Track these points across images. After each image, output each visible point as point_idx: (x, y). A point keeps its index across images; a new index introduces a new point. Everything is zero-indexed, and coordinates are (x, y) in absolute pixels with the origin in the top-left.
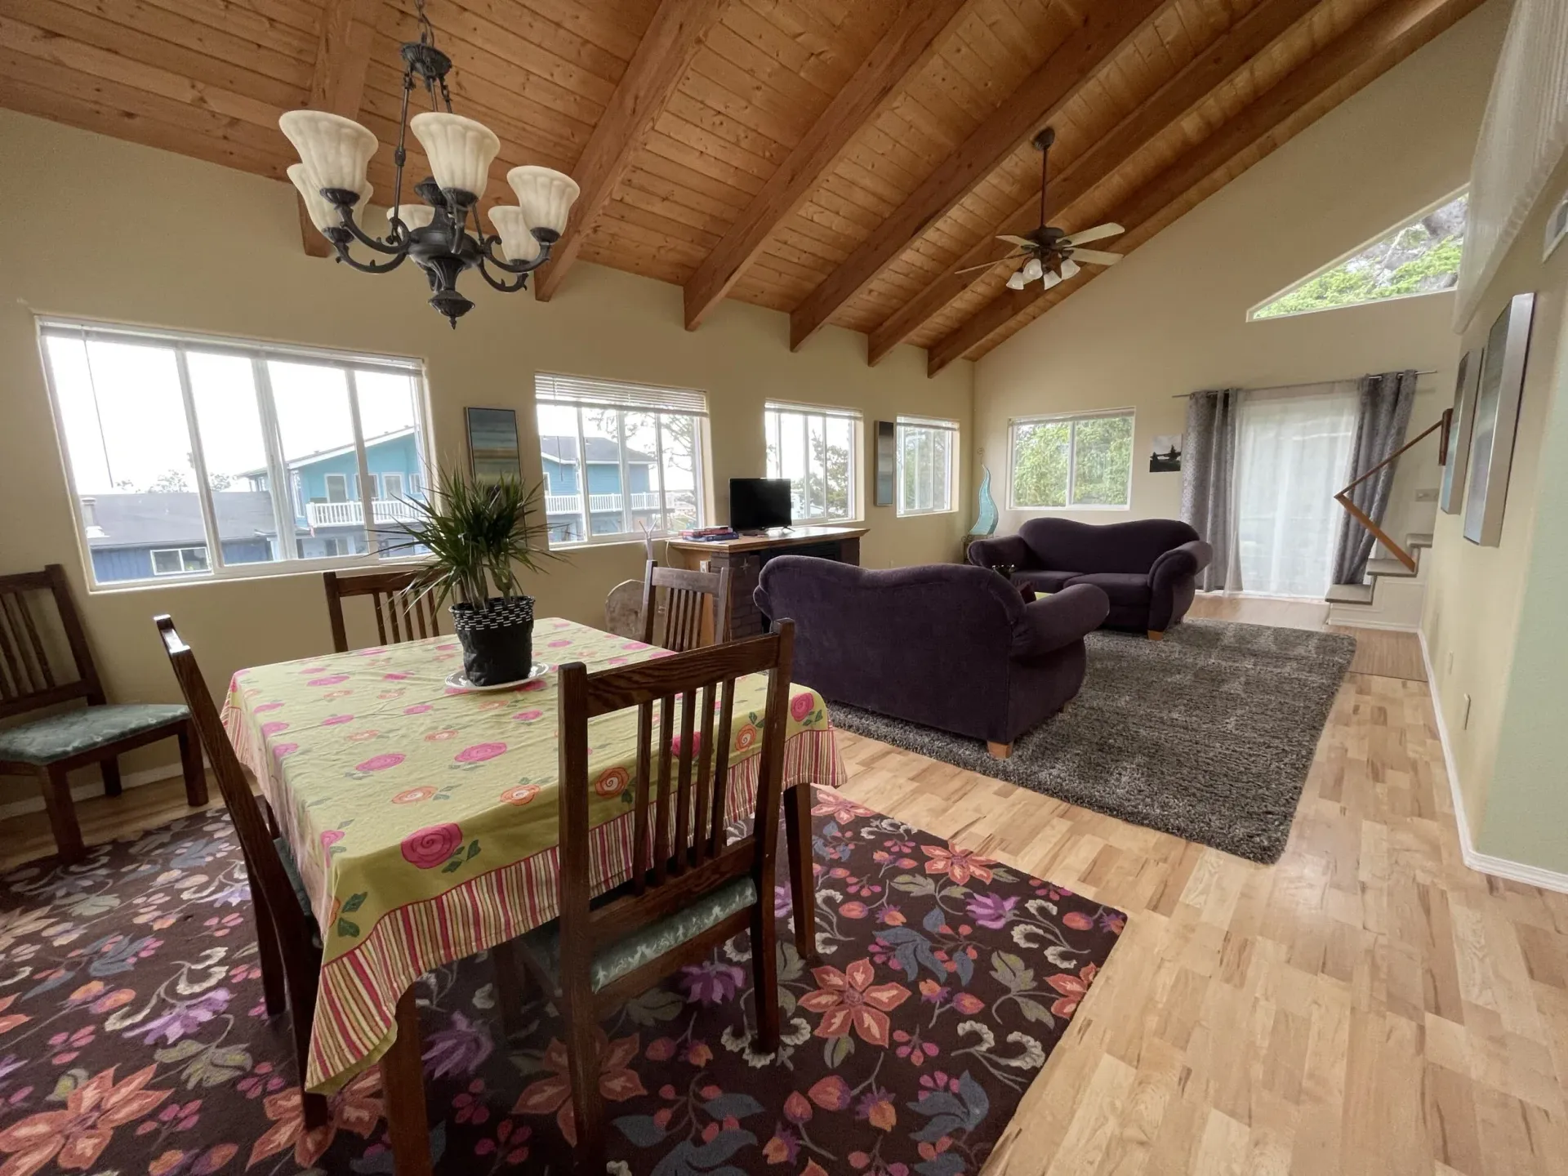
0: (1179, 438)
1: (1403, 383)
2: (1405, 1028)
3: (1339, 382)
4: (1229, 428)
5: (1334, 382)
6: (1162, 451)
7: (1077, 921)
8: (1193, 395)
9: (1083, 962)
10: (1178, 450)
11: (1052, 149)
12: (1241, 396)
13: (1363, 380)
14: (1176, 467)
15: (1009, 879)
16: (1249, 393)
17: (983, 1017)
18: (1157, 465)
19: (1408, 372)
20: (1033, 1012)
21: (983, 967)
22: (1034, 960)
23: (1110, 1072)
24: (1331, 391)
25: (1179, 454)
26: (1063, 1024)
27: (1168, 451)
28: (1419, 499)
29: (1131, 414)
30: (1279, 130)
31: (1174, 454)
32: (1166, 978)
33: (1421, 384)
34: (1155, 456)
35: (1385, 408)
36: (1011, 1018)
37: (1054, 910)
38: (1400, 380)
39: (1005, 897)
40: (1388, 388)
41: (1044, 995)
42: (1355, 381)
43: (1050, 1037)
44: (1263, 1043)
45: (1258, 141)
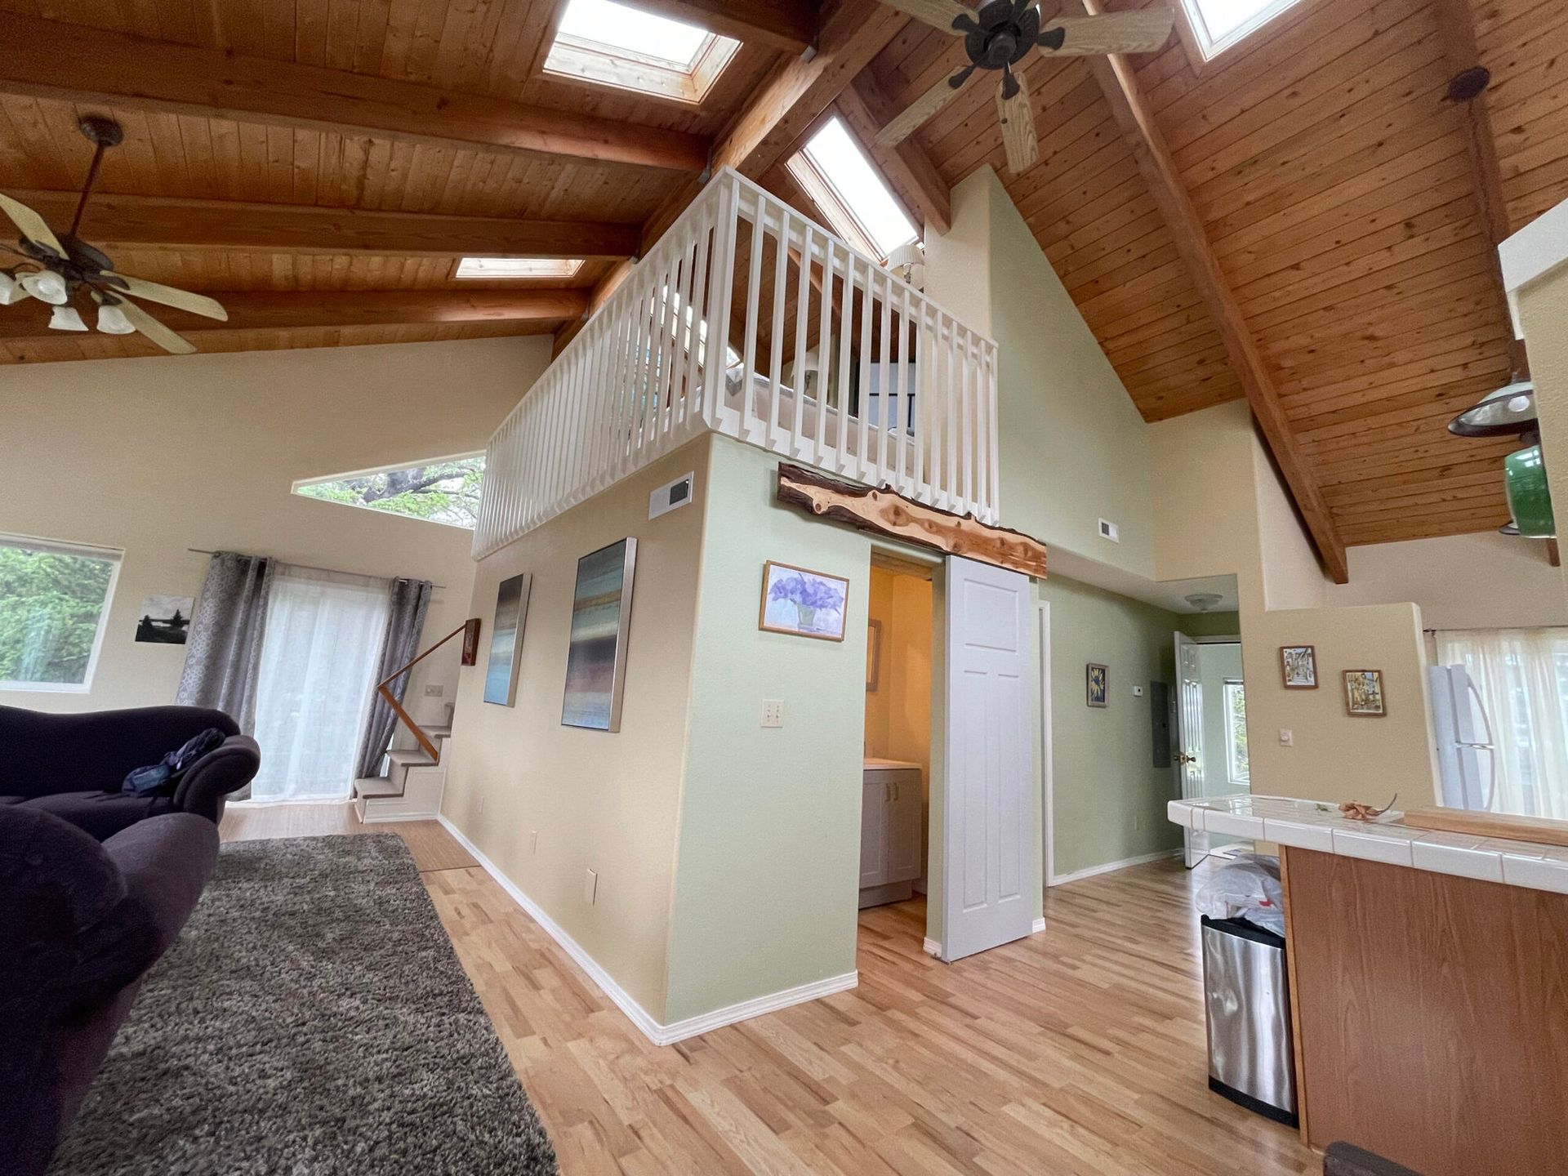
0: (189, 602)
1: (424, 589)
3: (375, 578)
4: (261, 602)
5: (370, 577)
6: (160, 614)
8: (218, 555)
10: (185, 616)
11: (108, 152)
12: (279, 569)
13: (395, 580)
14: (180, 639)
16: (288, 568)
18: (147, 632)
19: (427, 582)
24: (366, 585)
25: (187, 622)
27: (170, 617)
28: (427, 693)
29: (118, 557)
30: (347, 331)
31: (178, 621)
33: (435, 595)
34: (147, 621)
35: (410, 608)
38: (421, 587)
40: (412, 593)
42: (387, 579)
45: (329, 328)
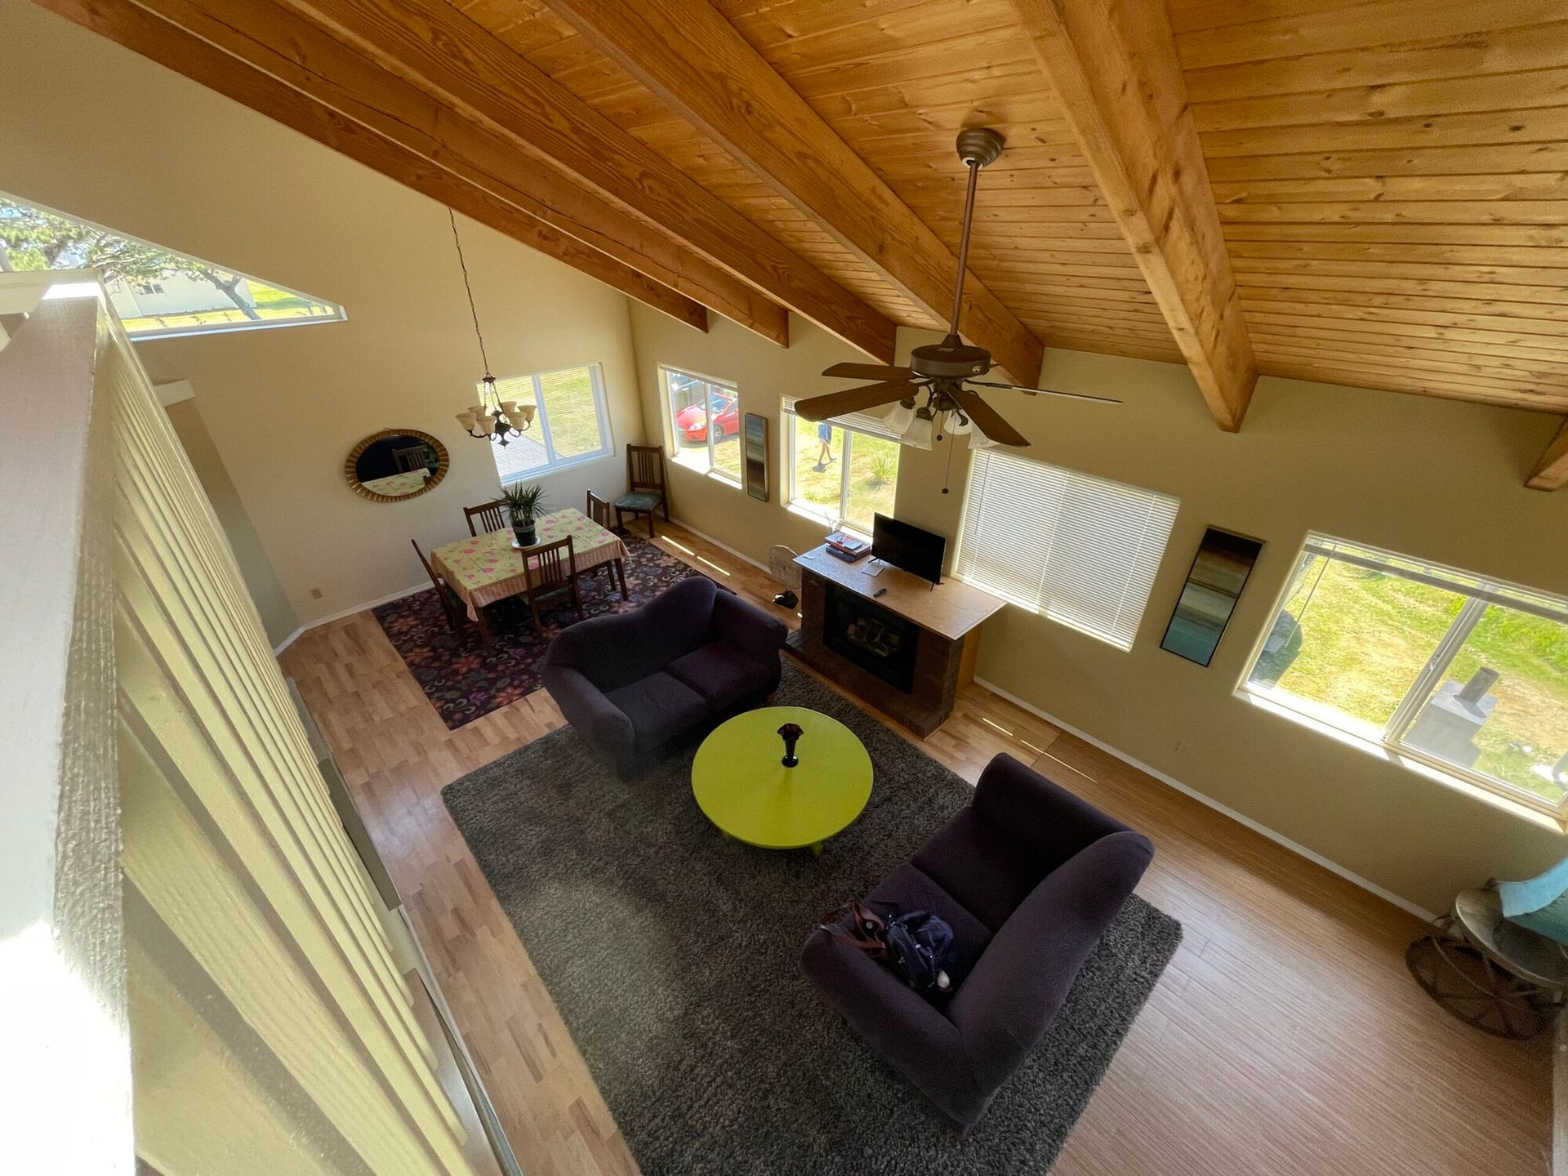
2: (372, 771)
7: (458, 716)
9: (443, 710)
15: (489, 707)
17: (444, 685)
20: (437, 695)
21: (458, 689)
22: (453, 701)
23: (414, 702)
26: (430, 699)
32: (425, 728)
36: (439, 689)
37: (467, 712)
39: (481, 702)
41: (439, 699)
43: (429, 695)
44: (394, 735)
